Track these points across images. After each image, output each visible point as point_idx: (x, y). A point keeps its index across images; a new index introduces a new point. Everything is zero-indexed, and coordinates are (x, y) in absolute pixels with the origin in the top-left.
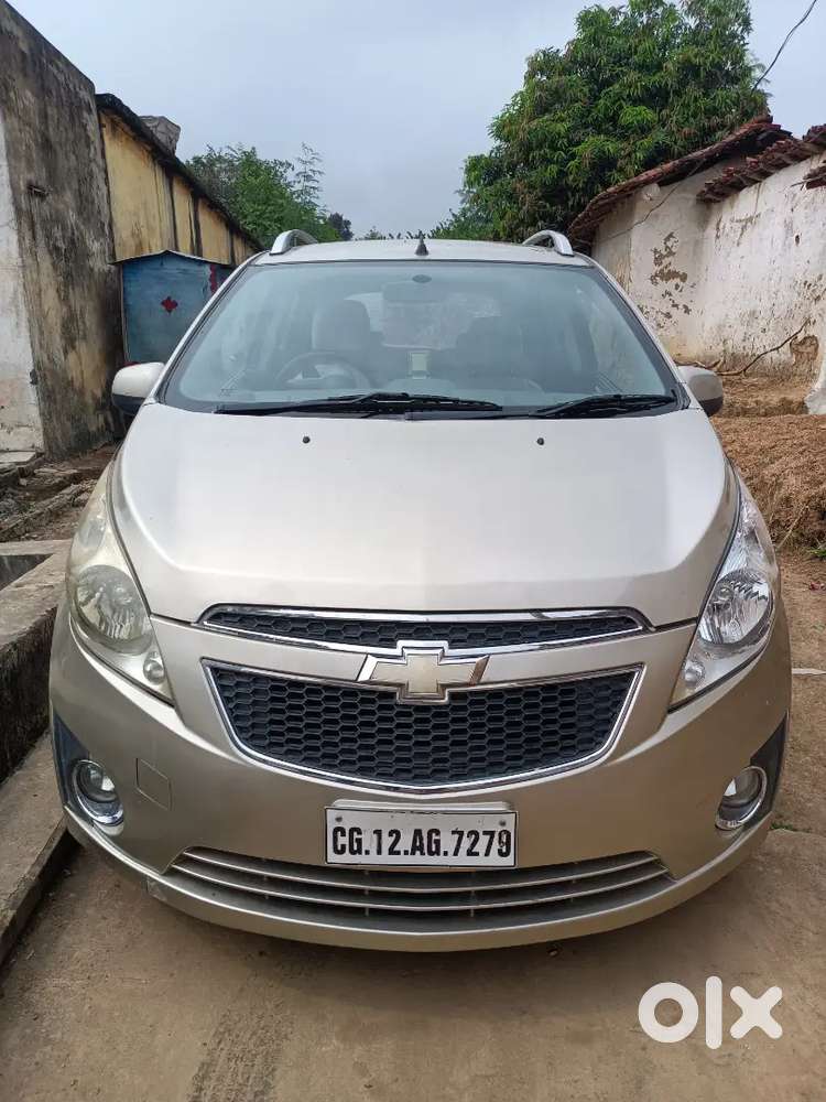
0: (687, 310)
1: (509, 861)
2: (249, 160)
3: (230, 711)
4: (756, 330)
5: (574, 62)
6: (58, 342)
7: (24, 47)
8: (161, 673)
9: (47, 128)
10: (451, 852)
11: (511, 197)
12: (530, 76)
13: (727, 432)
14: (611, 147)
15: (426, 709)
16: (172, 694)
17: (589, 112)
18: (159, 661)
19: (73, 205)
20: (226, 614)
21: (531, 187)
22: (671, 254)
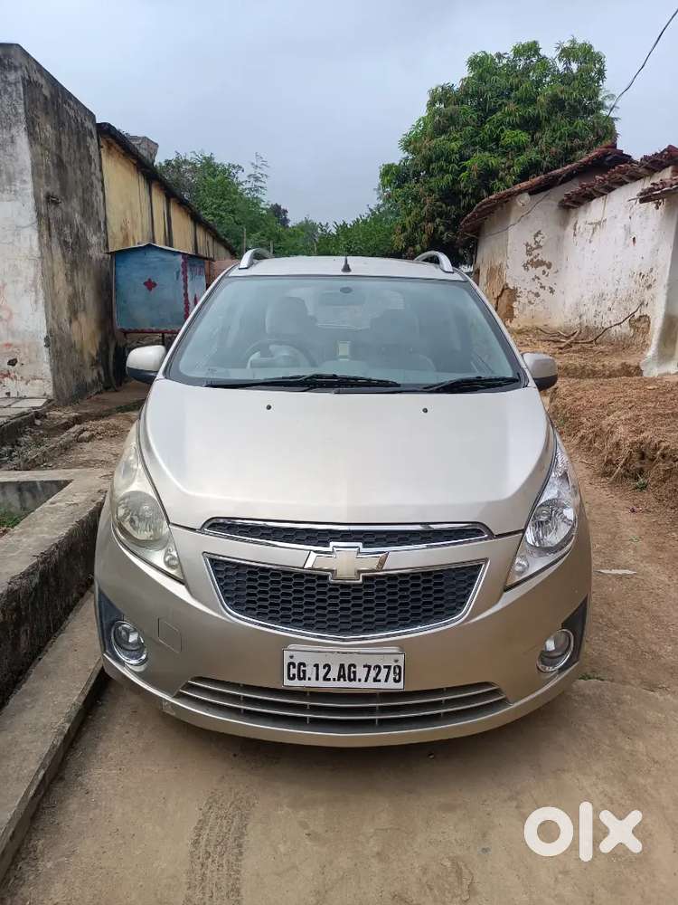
0: (552, 291)
1: (400, 686)
2: (208, 164)
3: (221, 587)
4: (603, 309)
5: (467, 94)
6: (65, 315)
7: (46, 92)
8: (176, 563)
9: (61, 151)
10: (363, 679)
11: (416, 199)
12: (432, 104)
13: (577, 390)
14: (493, 161)
15: (348, 586)
16: (184, 576)
17: (478, 134)
18: (174, 554)
19: (78, 208)
20: (219, 524)
21: (431, 191)
22: (539, 247)
